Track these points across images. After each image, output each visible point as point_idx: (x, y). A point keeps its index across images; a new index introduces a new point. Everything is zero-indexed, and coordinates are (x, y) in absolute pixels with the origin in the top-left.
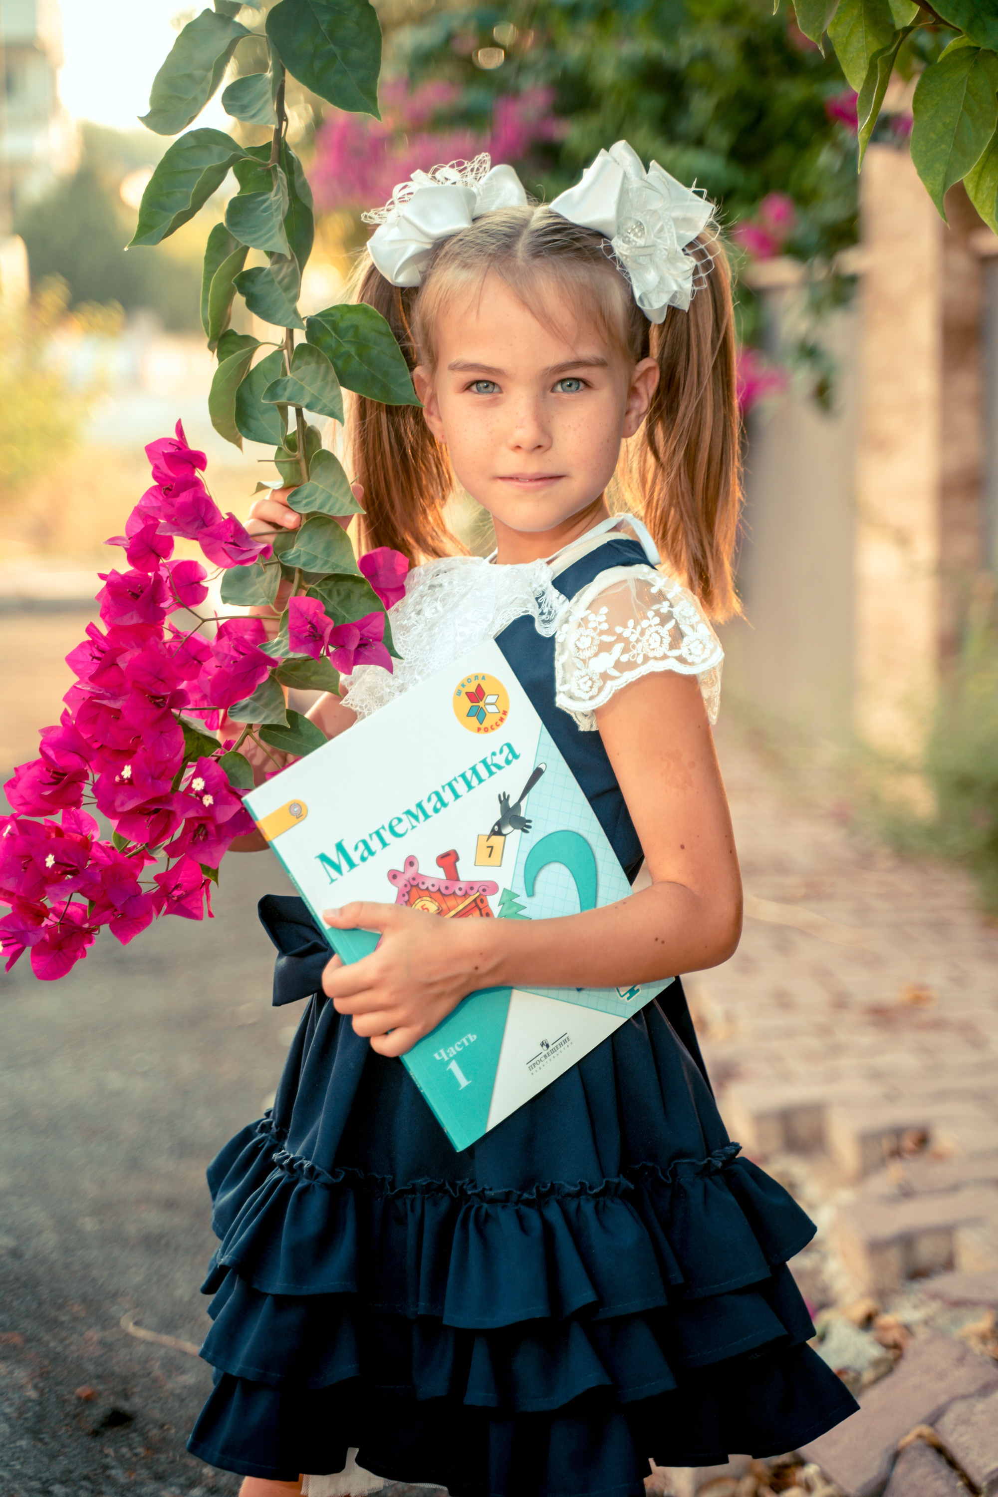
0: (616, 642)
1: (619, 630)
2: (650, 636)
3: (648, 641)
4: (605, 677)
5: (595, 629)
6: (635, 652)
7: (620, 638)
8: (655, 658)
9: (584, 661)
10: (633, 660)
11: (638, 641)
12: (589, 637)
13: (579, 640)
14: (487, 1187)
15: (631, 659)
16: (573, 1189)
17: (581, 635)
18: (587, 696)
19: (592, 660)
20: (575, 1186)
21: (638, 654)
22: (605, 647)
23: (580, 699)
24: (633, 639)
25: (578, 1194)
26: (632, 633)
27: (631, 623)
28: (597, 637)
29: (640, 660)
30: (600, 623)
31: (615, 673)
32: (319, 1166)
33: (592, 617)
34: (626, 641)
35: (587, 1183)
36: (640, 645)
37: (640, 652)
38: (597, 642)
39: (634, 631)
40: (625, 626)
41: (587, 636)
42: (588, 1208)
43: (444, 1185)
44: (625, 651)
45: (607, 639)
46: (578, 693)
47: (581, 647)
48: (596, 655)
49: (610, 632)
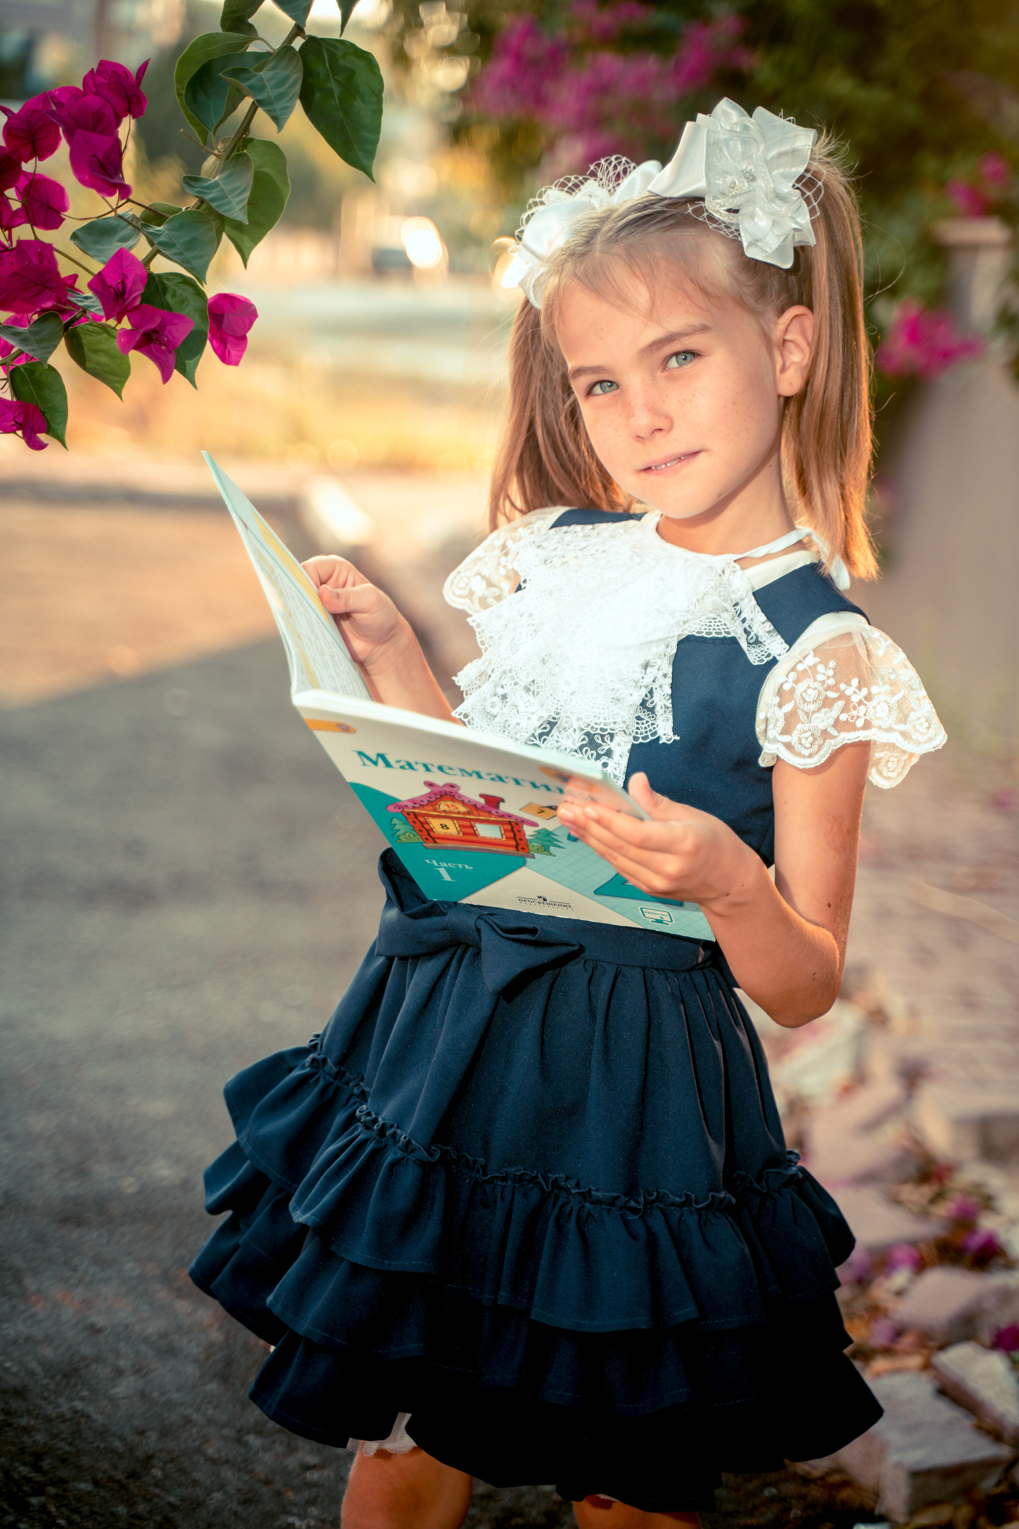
0: (838, 698)
1: (842, 686)
2: (879, 703)
3: (874, 708)
4: (825, 734)
5: (823, 682)
6: (854, 713)
7: (842, 696)
8: (880, 728)
9: (807, 714)
10: (851, 721)
11: (860, 703)
12: (816, 691)
13: (805, 691)
14: (593, 1188)
15: (849, 720)
16: (677, 1199)
17: (809, 687)
18: (806, 752)
19: (816, 715)
20: (681, 1197)
21: (858, 717)
22: (827, 703)
23: (799, 755)
24: (855, 699)
25: (681, 1206)
26: (855, 692)
27: (855, 682)
28: (823, 692)
29: (860, 723)
30: (828, 677)
31: (833, 732)
32: (416, 1141)
33: (820, 668)
34: (848, 699)
35: (693, 1196)
36: (862, 709)
37: (860, 715)
38: (822, 697)
39: (857, 690)
40: (849, 684)
41: (815, 689)
42: (692, 1221)
43: (537, 1177)
44: (845, 709)
45: (832, 695)
46: (797, 747)
47: (807, 699)
48: (819, 709)
49: (835, 688)
